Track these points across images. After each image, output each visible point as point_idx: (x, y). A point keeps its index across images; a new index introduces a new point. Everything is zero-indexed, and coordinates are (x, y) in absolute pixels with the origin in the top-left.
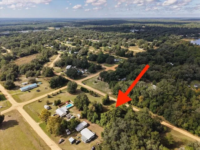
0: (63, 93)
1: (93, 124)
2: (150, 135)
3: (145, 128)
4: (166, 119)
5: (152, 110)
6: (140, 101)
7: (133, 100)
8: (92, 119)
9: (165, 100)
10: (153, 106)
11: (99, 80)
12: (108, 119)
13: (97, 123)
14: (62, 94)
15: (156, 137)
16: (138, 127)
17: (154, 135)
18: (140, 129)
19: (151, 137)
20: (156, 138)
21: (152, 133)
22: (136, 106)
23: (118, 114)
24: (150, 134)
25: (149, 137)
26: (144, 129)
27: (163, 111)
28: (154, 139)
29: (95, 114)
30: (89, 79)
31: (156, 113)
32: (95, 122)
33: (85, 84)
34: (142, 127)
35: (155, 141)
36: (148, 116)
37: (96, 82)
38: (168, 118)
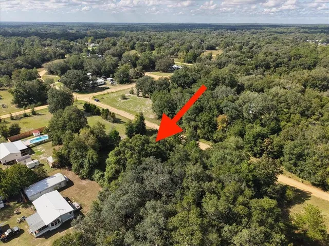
0: (40, 115)
1: (83, 181)
2: (247, 209)
3: (230, 187)
4: (289, 170)
5: (251, 147)
6: (220, 127)
7: (204, 125)
8: (81, 166)
9: (282, 123)
10: (254, 137)
11: (132, 95)
12: (121, 164)
13: (96, 179)
14: (35, 116)
15: (268, 216)
16: (207, 185)
17: (263, 210)
18: (213, 192)
19: (249, 216)
20: (270, 220)
21: (253, 203)
22: (209, 140)
23: (149, 149)
24: (246, 205)
25: (242, 218)
26: (225, 190)
27: (281, 147)
28: (261, 223)
29: (91, 152)
30: (112, 92)
31: (261, 155)
32: (89, 176)
33: (98, 101)
34: (220, 185)
35: (265, 233)
36: (240, 156)
37: (124, 98)
38: (295, 165)
